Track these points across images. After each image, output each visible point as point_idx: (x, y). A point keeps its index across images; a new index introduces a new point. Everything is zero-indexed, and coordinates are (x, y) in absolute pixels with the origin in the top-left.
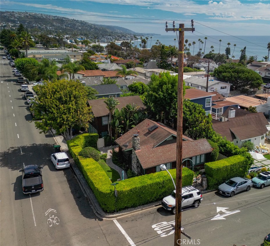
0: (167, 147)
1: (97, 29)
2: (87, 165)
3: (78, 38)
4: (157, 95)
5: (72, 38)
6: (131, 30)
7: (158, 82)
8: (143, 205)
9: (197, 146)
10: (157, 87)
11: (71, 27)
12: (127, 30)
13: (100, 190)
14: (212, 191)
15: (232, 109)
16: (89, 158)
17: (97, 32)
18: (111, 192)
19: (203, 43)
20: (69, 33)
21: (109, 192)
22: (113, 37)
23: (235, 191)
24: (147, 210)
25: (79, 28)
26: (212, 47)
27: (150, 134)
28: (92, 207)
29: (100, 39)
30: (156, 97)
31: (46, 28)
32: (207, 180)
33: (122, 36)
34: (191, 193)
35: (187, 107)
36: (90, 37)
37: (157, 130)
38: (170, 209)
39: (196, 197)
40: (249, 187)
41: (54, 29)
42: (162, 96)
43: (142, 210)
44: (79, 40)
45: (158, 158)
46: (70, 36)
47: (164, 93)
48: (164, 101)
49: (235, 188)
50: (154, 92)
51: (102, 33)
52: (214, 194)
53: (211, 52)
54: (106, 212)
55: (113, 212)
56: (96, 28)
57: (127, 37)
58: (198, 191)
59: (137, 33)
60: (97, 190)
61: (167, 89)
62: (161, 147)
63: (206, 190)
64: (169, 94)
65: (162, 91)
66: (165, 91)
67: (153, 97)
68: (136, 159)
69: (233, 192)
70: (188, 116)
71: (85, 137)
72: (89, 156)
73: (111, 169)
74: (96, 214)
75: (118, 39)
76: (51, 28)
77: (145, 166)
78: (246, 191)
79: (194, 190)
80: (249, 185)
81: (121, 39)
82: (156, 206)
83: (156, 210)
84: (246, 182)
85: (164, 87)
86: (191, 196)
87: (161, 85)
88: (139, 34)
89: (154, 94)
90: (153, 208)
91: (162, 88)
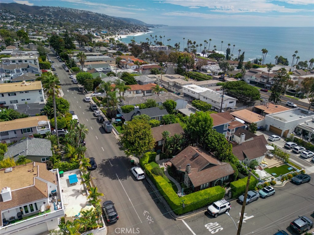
0: (207, 171)
1: (116, 22)
2: (160, 182)
3: (102, 31)
4: (195, 129)
5: (97, 31)
6: (144, 22)
7: (195, 120)
8: (196, 210)
9: (225, 169)
10: (195, 123)
11: (94, 20)
12: (140, 21)
13: (175, 203)
14: (234, 200)
15: (243, 134)
16: (159, 175)
17: (116, 24)
18: (181, 205)
19: (207, 43)
20: (93, 26)
21: (180, 205)
22: (129, 30)
23: (249, 201)
24: (199, 213)
25: (102, 21)
26: (215, 46)
27: (194, 159)
28: (167, 210)
29: (119, 32)
30: (194, 130)
31: (75, 21)
32: (232, 193)
33: (136, 29)
34: (225, 205)
35: (216, 139)
36: (111, 29)
37: (199, 157)
38: (214, 215)
39: (228, 207)
40: (258, 198)
41: (82, 22)
42: (198, 130)
43: (196, 213)
44: (102, 33)
45: (202, 179)
46: (95, 29)
47: (199, 127)
48: (199, 132)
49: (250, 199)
50: (193, 127)
51: (120, 25)
52: (236, 201)
53: (213, 50)
54: (177, 215)
55: (181, 215)
56: (115, 20)
57: (141, 29)
58: (229, 203)
59: (148, 25)
60: (172, 203)
61: (202, 125)
62: (203, 171)
63: (231, 198)
64: (203, 128)
65: (199, 126)
66: (200, 126)
67: (192, 130)
68: (188, 179)
69: (249, 202)
70: (216, 146)
71: (149, 155)
72: (159, 174)
73: (170, 180)
74: (171, 215)
75: (134, 31)
76: (79, 21)
77: (195, 185)
78: (256, 200)
79: (227, 203)
80: (257, 197)
81: (136, 31)
82: (203, 210)
83: (204, 213)
84: (256, 195)
85: (200, 123)
86: (225, 206)
87: (198, 121)
88: (150, 26)
89: (193, 128)
90: (202, 212)
91: (198, 124)
